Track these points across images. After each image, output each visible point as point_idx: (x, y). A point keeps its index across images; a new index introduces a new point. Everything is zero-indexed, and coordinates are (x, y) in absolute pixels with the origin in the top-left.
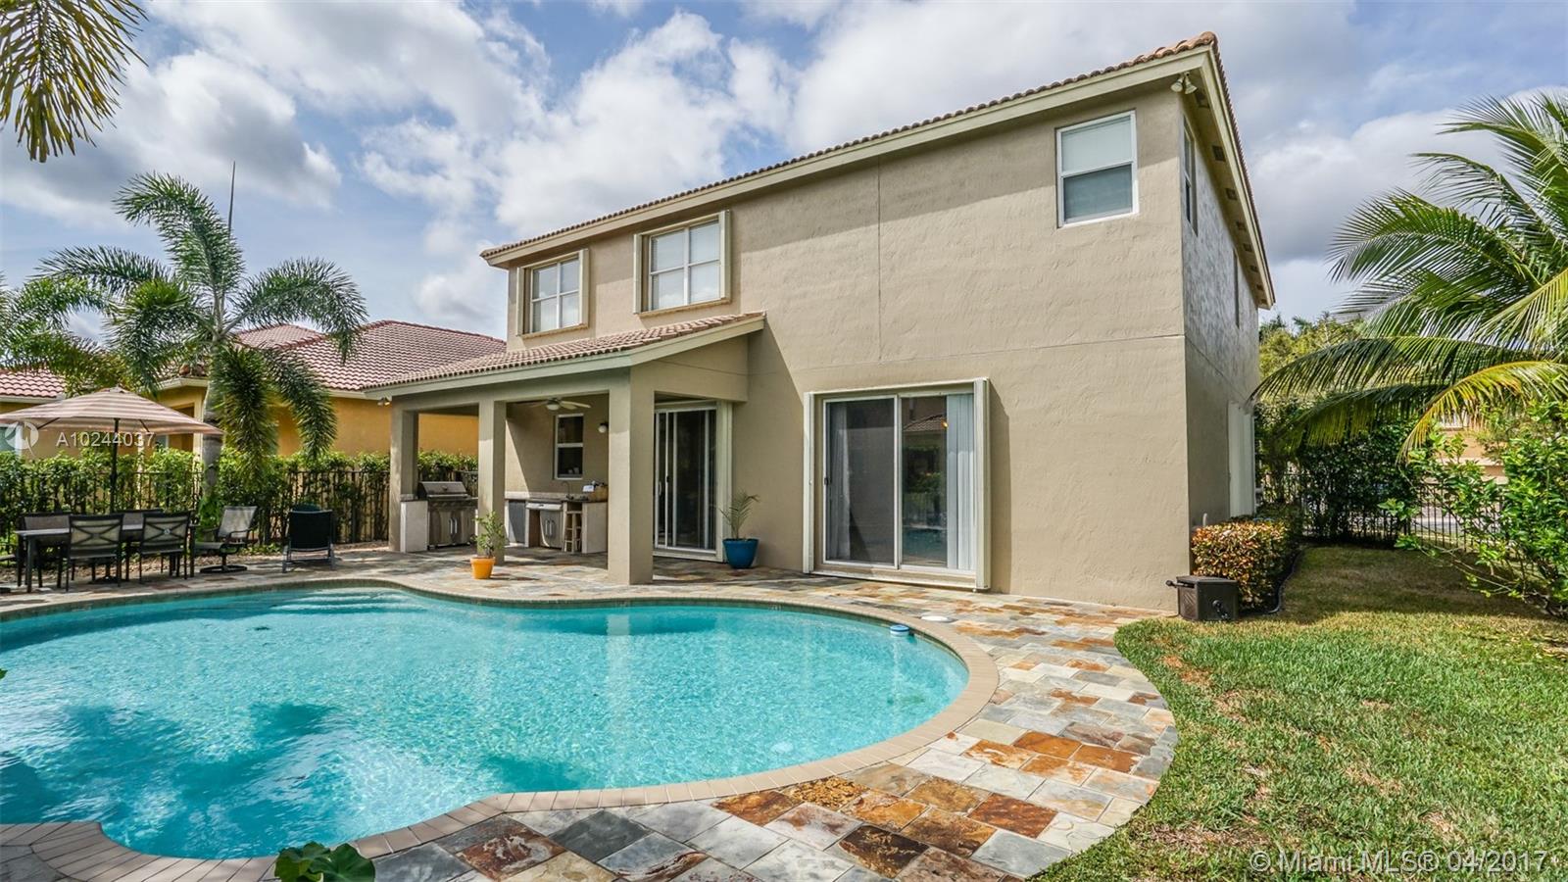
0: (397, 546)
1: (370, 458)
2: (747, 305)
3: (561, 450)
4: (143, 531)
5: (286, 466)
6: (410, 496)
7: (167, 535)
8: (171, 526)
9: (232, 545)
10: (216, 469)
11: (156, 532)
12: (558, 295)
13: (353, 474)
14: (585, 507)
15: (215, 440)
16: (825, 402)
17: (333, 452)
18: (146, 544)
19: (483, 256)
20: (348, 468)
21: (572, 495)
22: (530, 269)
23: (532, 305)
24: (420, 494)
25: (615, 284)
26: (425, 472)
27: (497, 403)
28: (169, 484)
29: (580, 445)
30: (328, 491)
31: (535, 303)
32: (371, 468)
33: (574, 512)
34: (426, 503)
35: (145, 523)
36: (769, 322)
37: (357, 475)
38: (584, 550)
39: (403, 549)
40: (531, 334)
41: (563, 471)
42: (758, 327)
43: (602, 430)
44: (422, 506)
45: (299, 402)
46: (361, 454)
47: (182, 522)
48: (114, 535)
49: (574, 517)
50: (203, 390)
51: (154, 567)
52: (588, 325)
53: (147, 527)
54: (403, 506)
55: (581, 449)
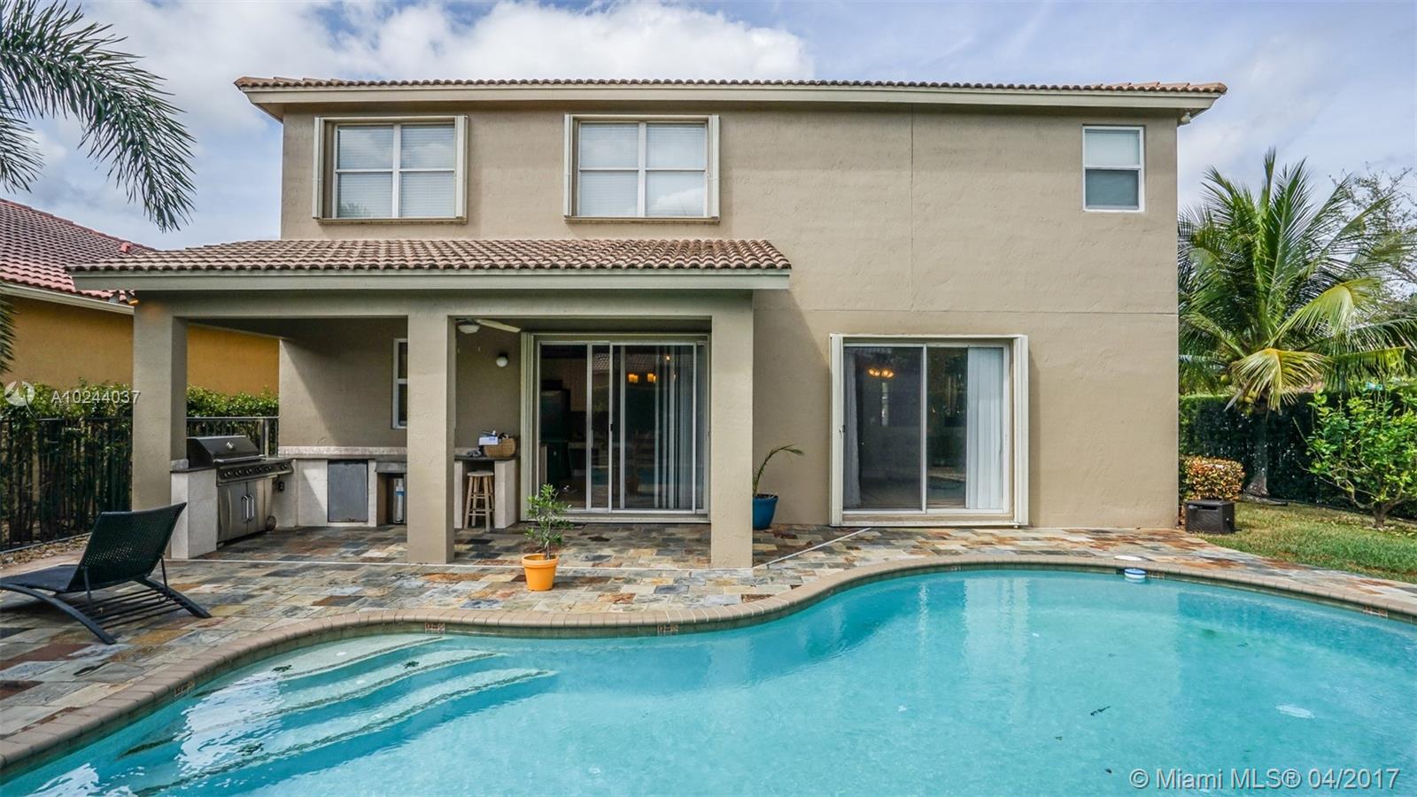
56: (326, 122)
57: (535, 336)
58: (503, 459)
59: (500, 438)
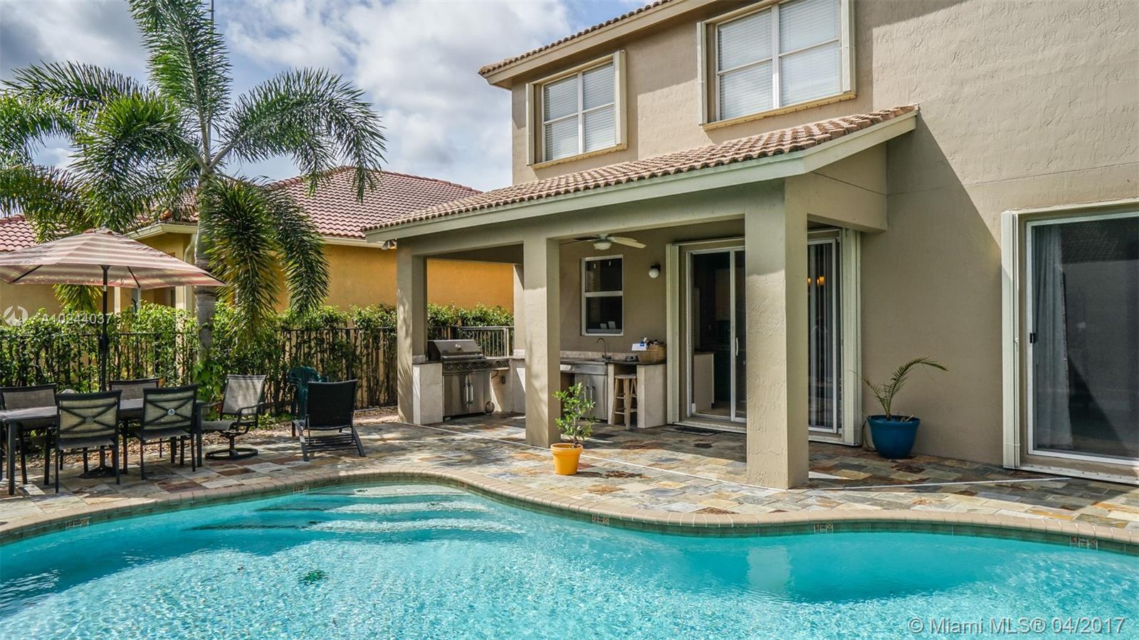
0: (409, 414)
1: (367, 312)
2: (883, 99)
3: (588, 299)
4: (143, 410)
5: (278, 323)
6: (422, 357)
7: (171, 417)
8: (175, 404)
9: (241, 423)
10: (211, 328)
11: (159, 412)
12: (580, 112)
13: (348, 332)
14: (641, 371)
15: (208, 294)
16: (1029, 225)
17: (327, 307)
18: (147, 428)
19: (482, 73)
20: (341, 325)
21: (609, 354)
22: (540, 85)
23: (543, 127)
24: (432, 355)
25: (666, 90)
26: (438, 327)
27: (550, 240)
28: (159, 347)
29: (620, 293)
30: (322, 352)
31: (546, 126)
32: (367, 324)
33: (625, 377)
34: (440, 365)
35: (146, 401)
36: (926, 118)
37: (352, 332)
38: (641, 424)
39: (417, 421)
40: (544, 163)
41: (592, 325)
42: (910, 126)
43: (653, 274)
44: (436, 369)
45: (291, 250)
46: (356, 309)
47: (188, 399)
48: (109, 418)
49: (626, 384)
50: (186, 238)
51: (154, 452)
52: (629, 145)
53: (149, 406)
54: (416, 371)
55: (620, 298)
56: (535, 85)
57: (680, 247)
58: (648, 363)
59: (648, 344)
